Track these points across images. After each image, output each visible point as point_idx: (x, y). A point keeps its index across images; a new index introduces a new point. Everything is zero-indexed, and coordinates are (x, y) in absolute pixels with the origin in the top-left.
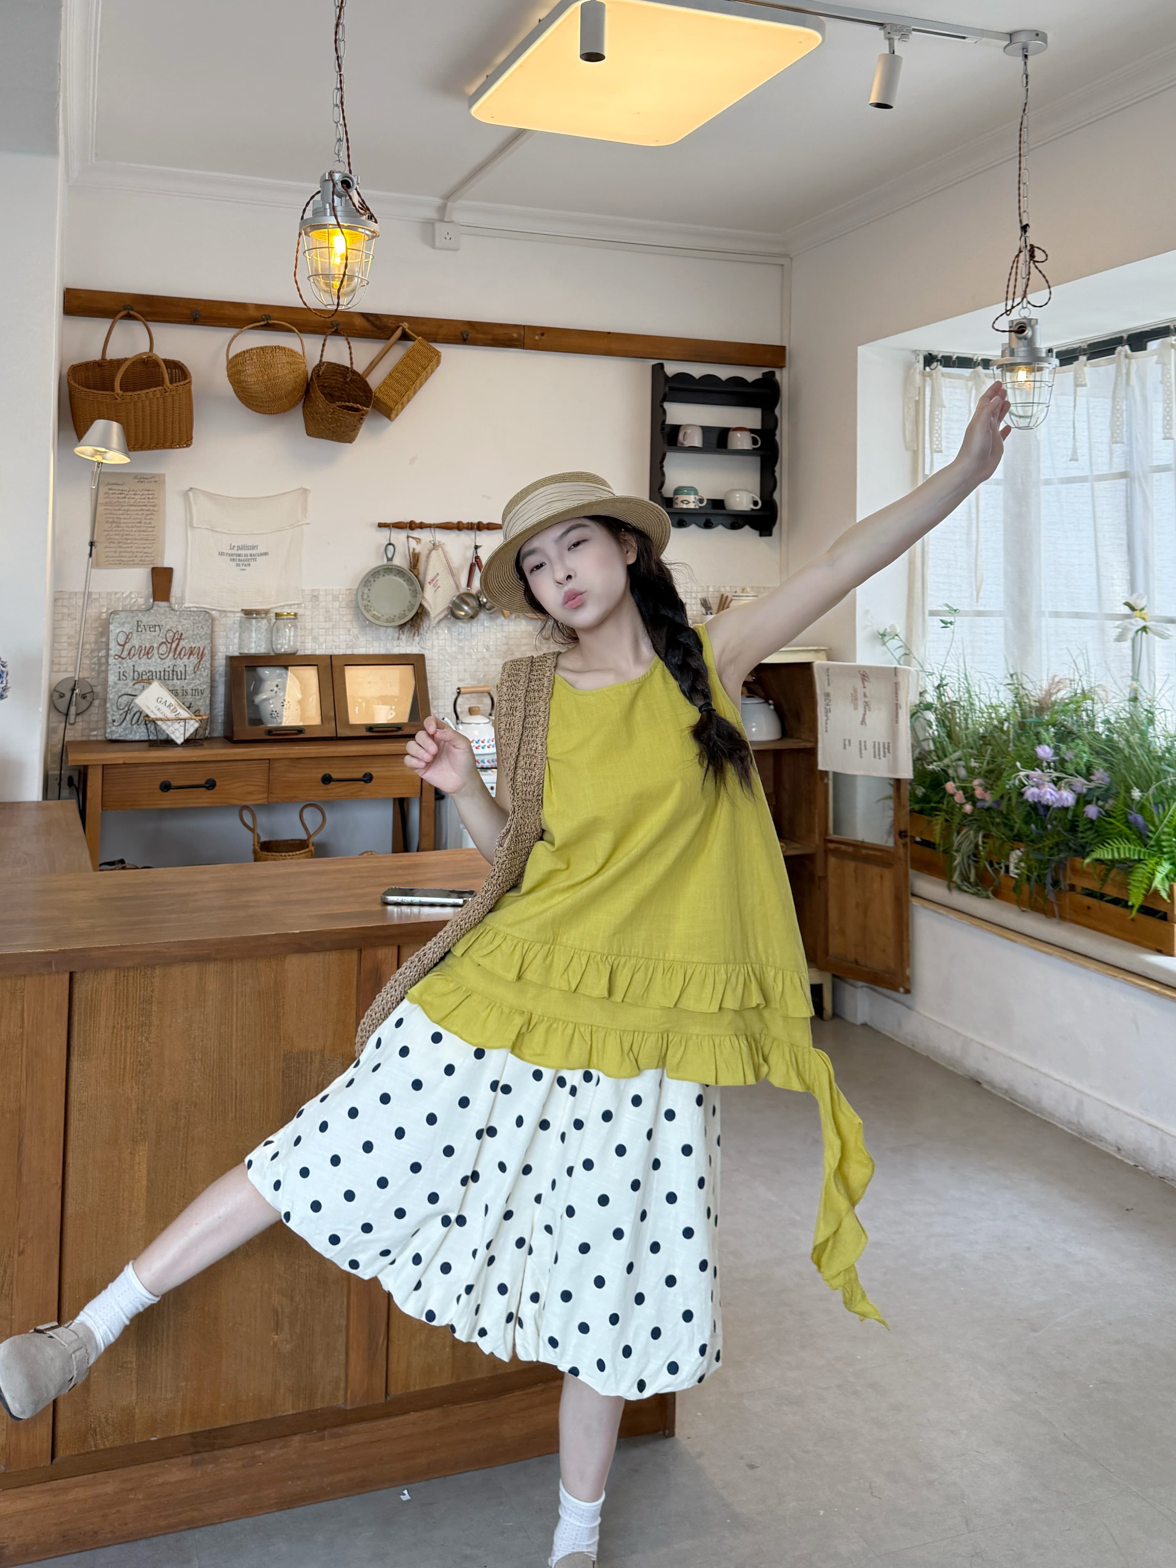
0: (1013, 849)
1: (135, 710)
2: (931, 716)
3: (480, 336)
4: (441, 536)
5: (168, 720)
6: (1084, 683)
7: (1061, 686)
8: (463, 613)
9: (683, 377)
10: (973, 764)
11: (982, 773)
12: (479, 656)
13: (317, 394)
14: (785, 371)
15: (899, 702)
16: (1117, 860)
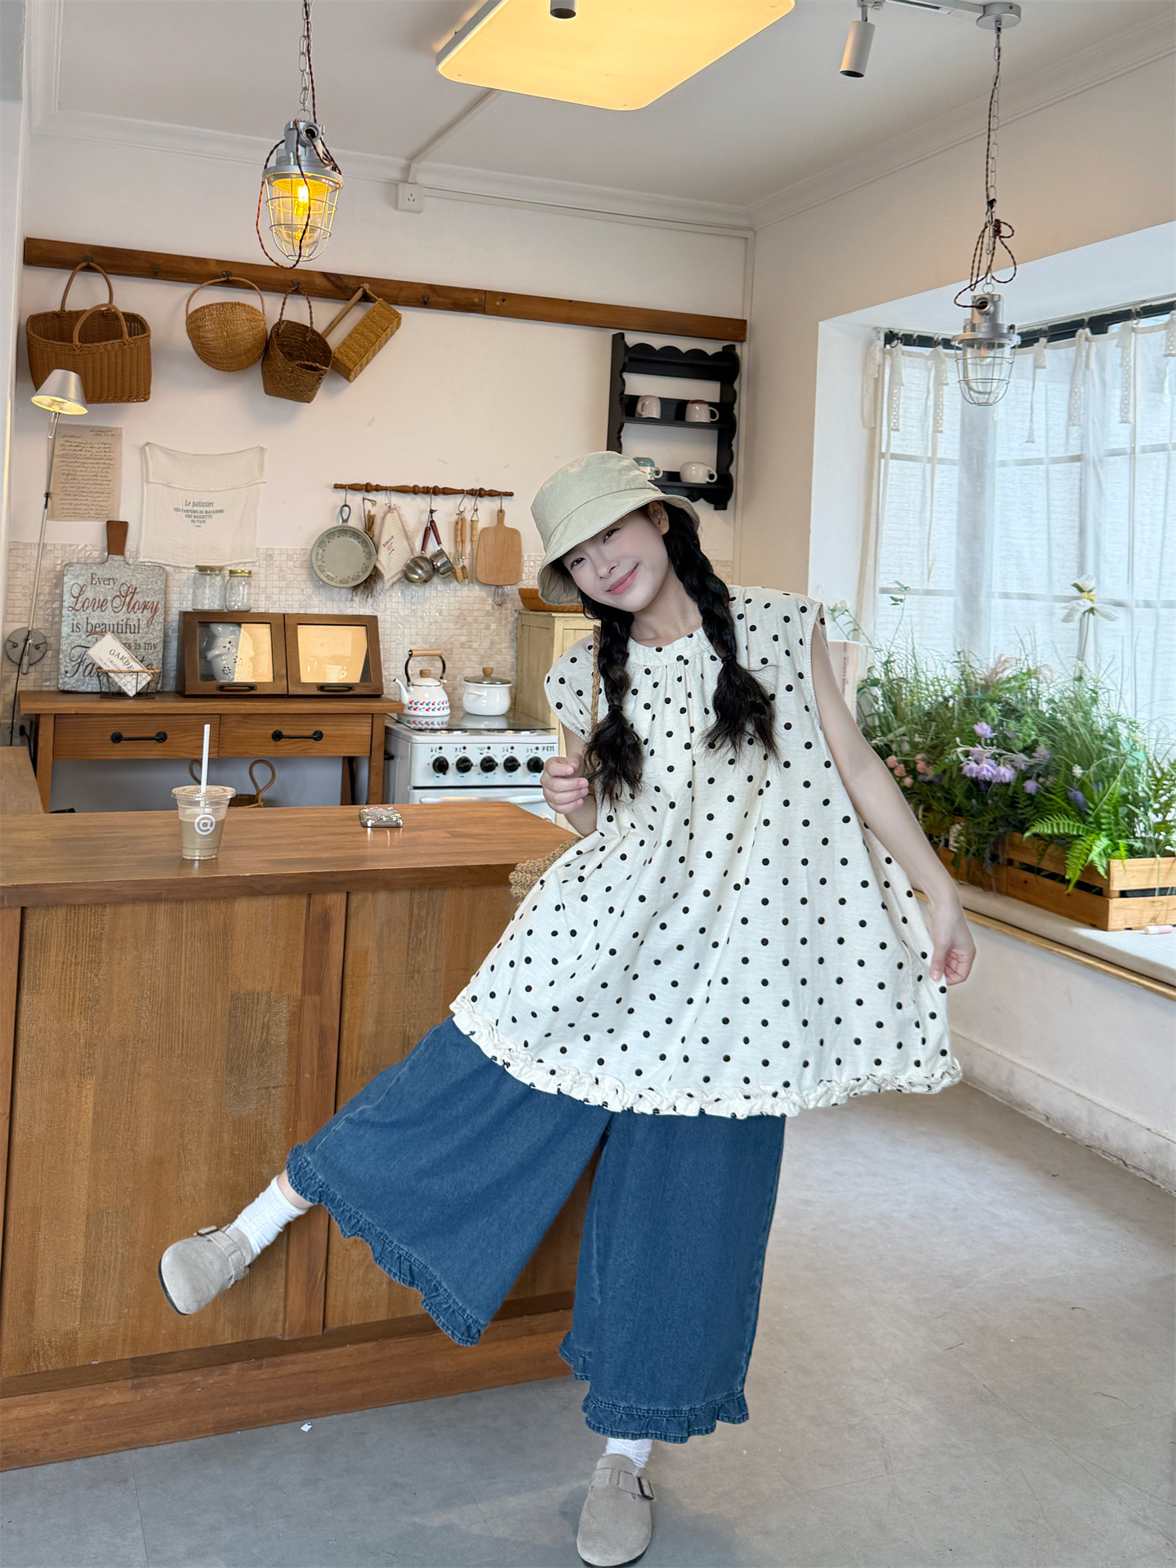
0: (953, 824)
1: (88, 662)
2: (877, 691)
3: (441, 300)
4: (396, 499)
5: (121, 672)
6: (1030, 662)
7: (1007, 665)
8: (417, 577)
9: (644, 348)
10: (917, 739)
11: (926, 747)
12: (432, 620)
13: (277, 353)
14: (745, 345)
15: (847, 678)
16: (1056, 836)
